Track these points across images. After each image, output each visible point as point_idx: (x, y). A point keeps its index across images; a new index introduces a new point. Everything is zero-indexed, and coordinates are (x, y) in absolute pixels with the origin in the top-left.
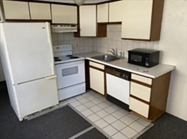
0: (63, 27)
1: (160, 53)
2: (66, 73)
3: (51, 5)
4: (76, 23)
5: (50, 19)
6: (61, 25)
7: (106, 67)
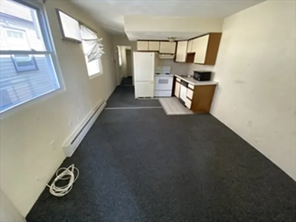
0: (166, 55)
1: (212, 74)
2: (161, 82)
3: (160, 43)
4: (174, 52)
5: (158, 50)
6: (165, 54)
7: (182, 80)
